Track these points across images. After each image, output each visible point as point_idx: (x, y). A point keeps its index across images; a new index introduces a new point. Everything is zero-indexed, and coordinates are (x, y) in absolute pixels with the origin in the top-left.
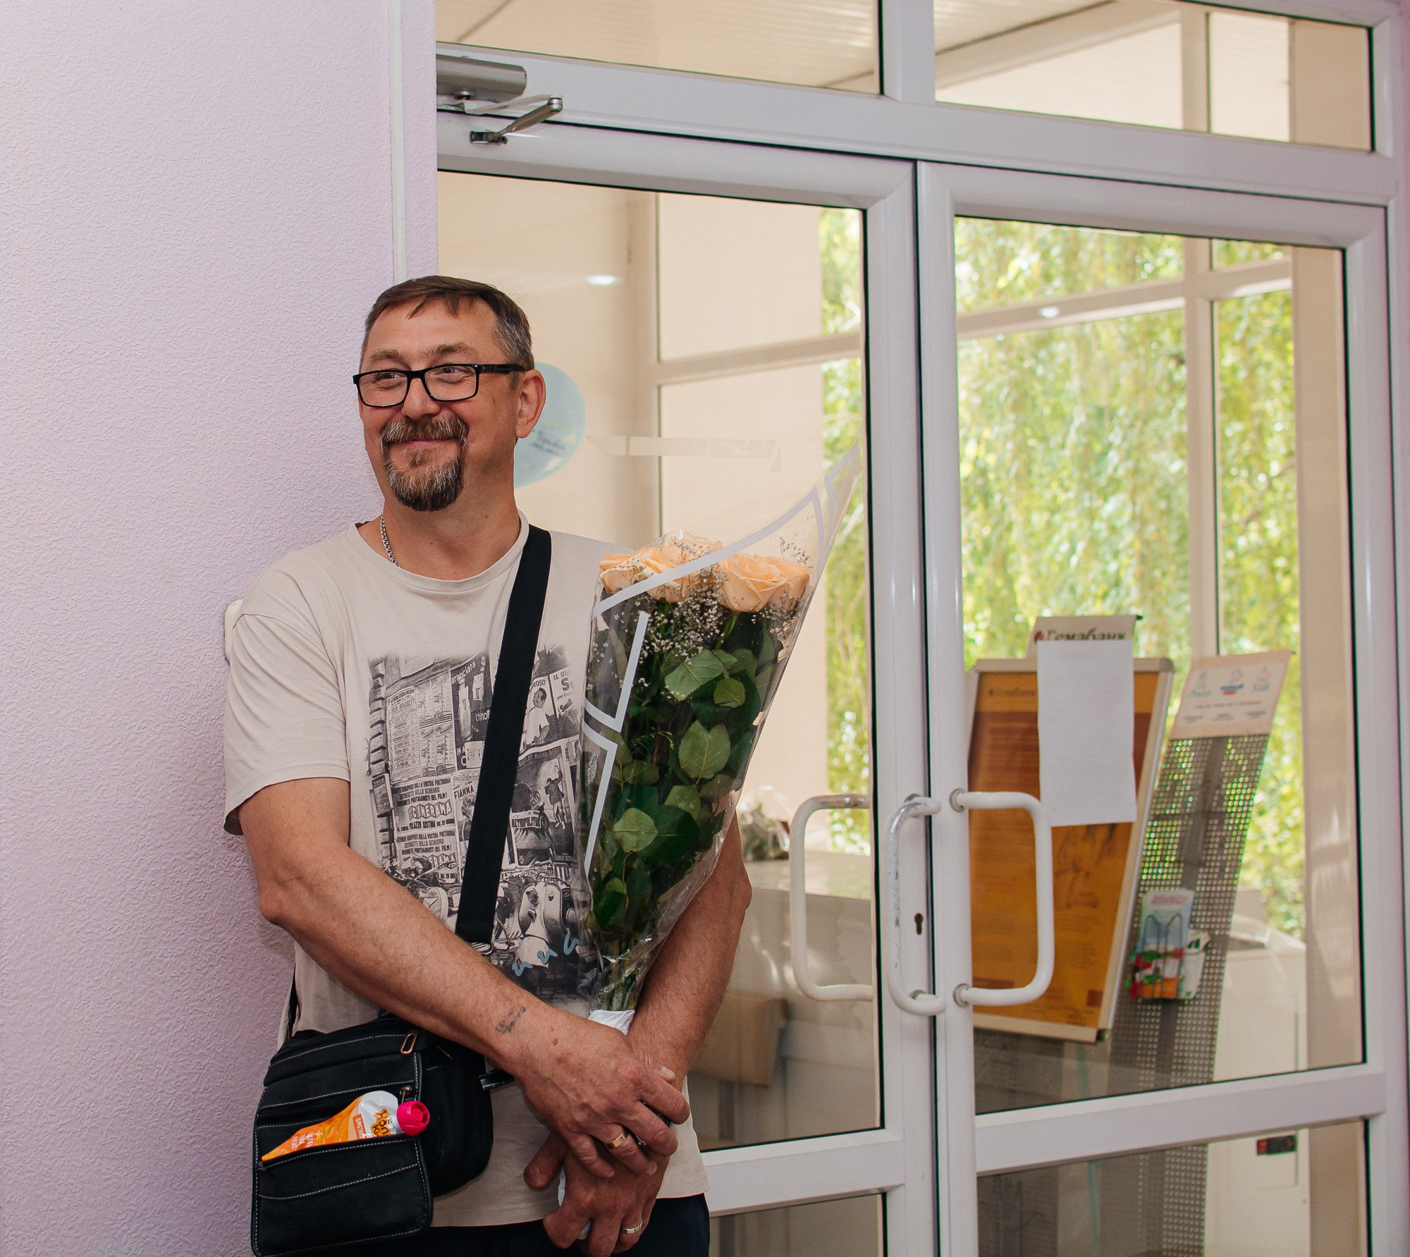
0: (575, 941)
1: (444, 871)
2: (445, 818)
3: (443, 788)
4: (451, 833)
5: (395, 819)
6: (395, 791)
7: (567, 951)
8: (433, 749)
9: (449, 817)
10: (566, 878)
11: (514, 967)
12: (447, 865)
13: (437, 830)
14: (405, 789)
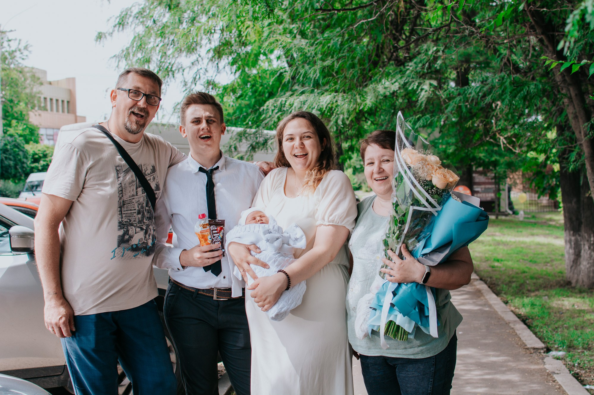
1: (134, 222)
2: (133, 209)
3: (133, 201)
5: (123, 209)
13: (132, 212)
14: (125, 201)
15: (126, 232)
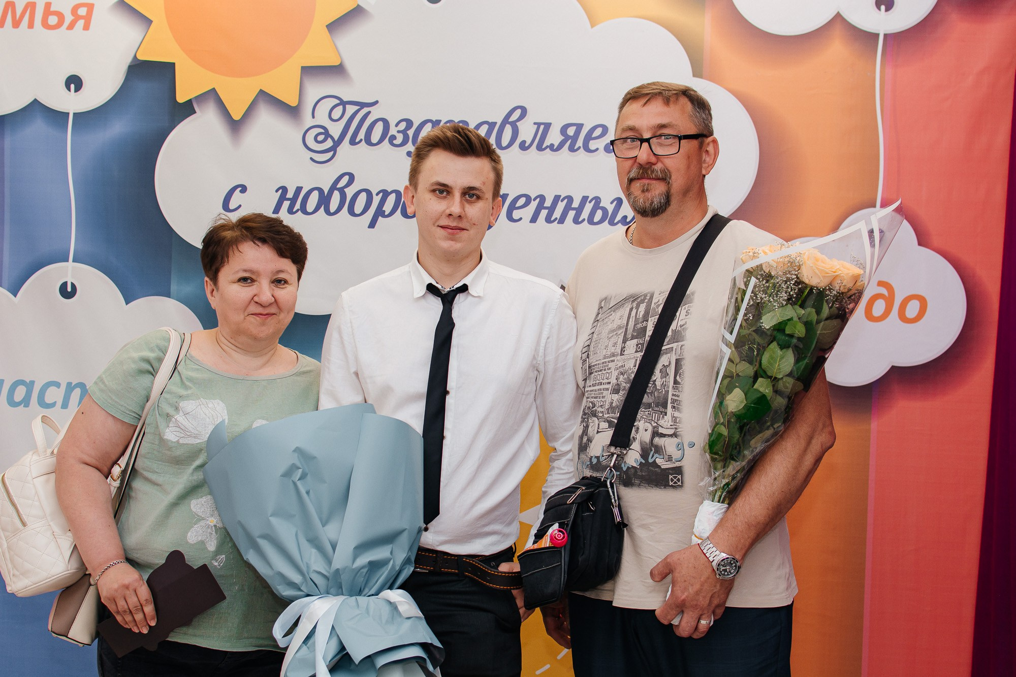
0: (656, 455)
1: (599, 409)
2: (607, 381)
4: (607, 389)
5: (588, 382)
6: (590, 367)
7: (651, 460)
8: (611, 344)
9: (609, 381)
10: (658, 420)
11: (623, 465)
12: (602, 405)
14: (594, 366)
15: (586, 430)
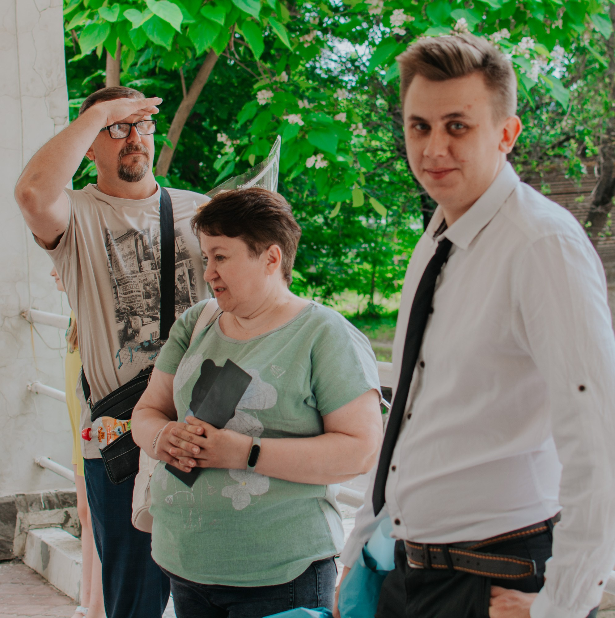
1: (139, 310)
2: (136, 290)
3: (135, 279)
5: (118, 290)
8: (129, 265)
12: (139, 307)
13: (134, 294)
14: (120, 280)
15: (128, 324)
